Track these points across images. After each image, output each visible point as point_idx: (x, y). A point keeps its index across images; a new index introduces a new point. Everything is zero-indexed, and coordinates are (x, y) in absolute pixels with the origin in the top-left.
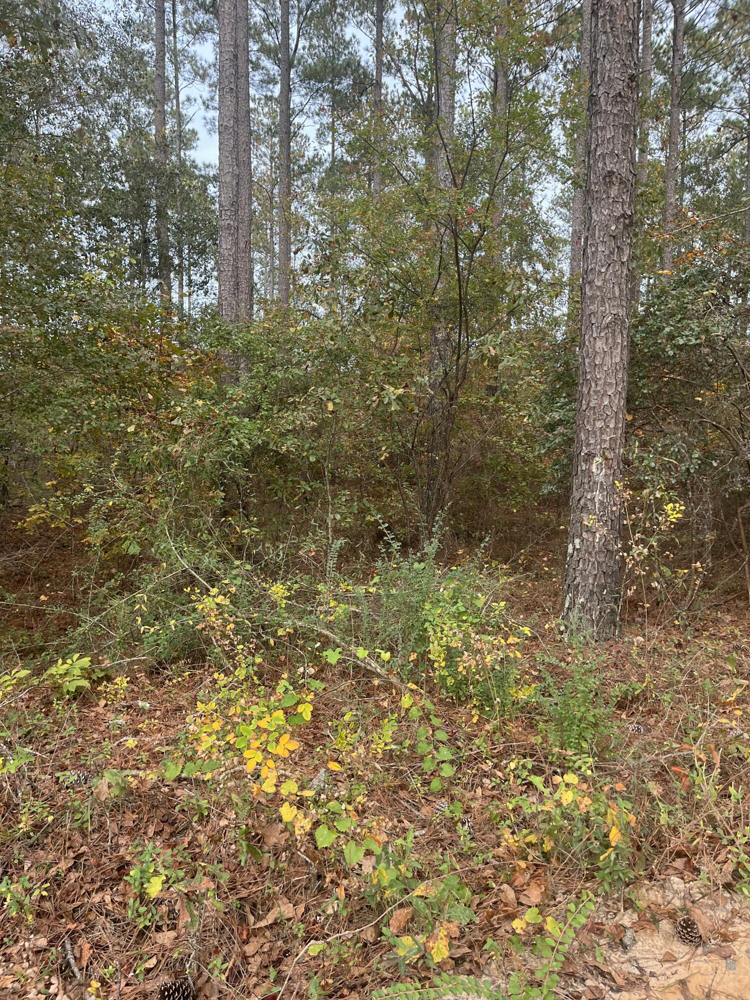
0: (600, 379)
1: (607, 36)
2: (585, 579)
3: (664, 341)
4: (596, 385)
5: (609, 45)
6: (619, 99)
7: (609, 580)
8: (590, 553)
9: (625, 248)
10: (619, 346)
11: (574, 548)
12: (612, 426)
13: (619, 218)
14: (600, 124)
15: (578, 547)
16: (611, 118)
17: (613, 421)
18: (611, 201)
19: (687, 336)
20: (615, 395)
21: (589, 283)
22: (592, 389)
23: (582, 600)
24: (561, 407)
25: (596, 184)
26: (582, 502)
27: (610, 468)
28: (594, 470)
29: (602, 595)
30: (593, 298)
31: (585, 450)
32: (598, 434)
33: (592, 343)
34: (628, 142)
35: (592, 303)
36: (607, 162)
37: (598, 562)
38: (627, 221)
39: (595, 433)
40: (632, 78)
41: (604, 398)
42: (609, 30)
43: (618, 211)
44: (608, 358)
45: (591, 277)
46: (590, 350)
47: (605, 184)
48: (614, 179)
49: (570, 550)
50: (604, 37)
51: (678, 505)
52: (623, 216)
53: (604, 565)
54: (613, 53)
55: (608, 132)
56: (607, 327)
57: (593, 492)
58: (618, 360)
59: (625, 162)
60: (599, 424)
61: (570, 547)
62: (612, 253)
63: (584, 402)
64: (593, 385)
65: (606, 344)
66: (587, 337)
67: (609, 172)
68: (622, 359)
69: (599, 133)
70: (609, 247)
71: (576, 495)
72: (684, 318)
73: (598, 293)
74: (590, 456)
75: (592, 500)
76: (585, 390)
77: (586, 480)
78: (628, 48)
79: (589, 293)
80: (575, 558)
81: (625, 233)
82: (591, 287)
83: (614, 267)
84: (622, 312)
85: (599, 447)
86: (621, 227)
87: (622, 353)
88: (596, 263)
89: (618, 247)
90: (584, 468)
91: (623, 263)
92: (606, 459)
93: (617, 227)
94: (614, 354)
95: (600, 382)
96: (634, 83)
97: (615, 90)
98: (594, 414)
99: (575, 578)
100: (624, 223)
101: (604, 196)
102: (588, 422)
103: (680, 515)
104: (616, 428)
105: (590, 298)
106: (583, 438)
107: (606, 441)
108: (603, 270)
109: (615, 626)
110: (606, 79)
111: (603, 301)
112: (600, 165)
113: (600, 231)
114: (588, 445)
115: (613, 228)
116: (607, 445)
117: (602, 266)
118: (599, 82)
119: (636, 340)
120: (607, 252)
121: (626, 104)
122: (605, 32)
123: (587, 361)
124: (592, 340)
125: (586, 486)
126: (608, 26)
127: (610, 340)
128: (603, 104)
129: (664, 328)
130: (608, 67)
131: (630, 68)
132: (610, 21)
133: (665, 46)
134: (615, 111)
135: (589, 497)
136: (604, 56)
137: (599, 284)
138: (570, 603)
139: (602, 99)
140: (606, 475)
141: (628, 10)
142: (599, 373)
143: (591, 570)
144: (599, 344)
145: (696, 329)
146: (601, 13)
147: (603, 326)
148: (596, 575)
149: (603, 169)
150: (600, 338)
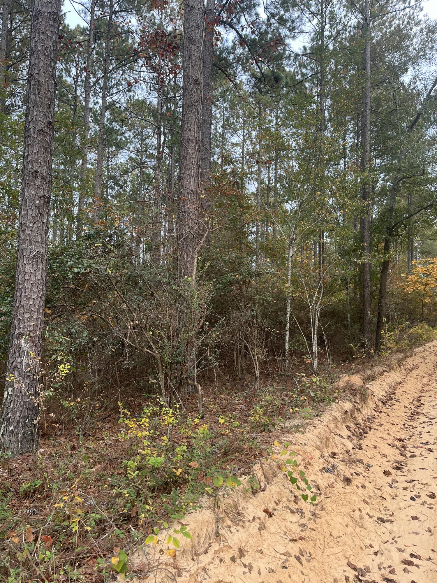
0: (28, 288)
1: (36, 97)
2: (14, 413)
3: (68, 269)
4: (26, 292)
5: (36, 101)
6: (41, 133)
7: (31, 413)
8: (18, 397)
9: (45, 215)
10: (41, 270)
11: (8, 394)
12: (35, 317)
13: (41, 198)
14: (30, 143)
15: (10, 393)
16: (37, 141)
17: (36, 314)
18: (36, 187)
19: (80, 268)
20: (37, 299)
21: (22, 231)
22: (23, 294)
23: (12, 428)
24: (8, 304)
25: (27, 176)
26: (14, 364)
27: (33, 342)
28: (23, 344)
29: (25, 423)
30: (25, 240)
31: (17, 331)
32: (26, 321)
33: (24, 266)
34: (47, 157)
35: (24, 243)
36: (34, 165)
37: (24, 402)
38: (46, 200)
39: (24, 321)
40: (49, 123)
41: (30, 300)
42: (37, 93)
43: (41, 193)
44: (33, 276)
45: (23, 228)
46: (22, 271)
47: (32, 177)
48: (38, 175)
49: (5, 396)
50: (33, 96)
51: (66, 365)
52: (43, 196)
53: (27, 403)
54: (38, 106)
55: (35, 149)
56: (33, 258)
57: (21, 357)
58: (39, 278)
59: (45, 167)
60: (27, 316)
61: (6, 393)
62: (37, 216)
63: (17, 302)
64: (24, 292)
65: (32, 268)
66: (20, 263)
67: (35, 171)
68: (42, 278)
69: (30, 148)
70: (35, 213)
71: (11, 360)
72: (80, 258)
73: (28, 238)
74: (20, 336)
75: (21, 363)
76: (19, 294)
77: (17, 350)
78: (48, 106)
79: (22, 237)
80: (9, 400)
81: (45, 206)
82: (24, 234)
83: (38, 224)
84: (42, 251)
85: (26, 329)
86: (42, 202)
87: (42, 274)
88: (27, 220)
89: (40, 214)
90: (16, 343)
91: (43, 223)
92: (31, 337)
93: (39, 202)
94: (37, 274)
95: (28, 290)
96: (51, 126)
97: (39, 127)
98: (24, 309)
99: (8, 414)
100: (44, 201)
101: (32, 184)
102: (20, 314)
103: (67, 371)
104: (37, 318)
105: (23, 240)
106: (16, 324)
107: (31, 326)
108: (31, 225)
109: (33, 441)
110: (34, 120)
111: (31, 242)
112: (30, 166)
113: (29, 202)
114: (19, 328)
115: (37, 202)
116: (31, 328)
117: (31, 223)
118: (30, 120)
119: (53, 267)
120: (33, 215)
121: (45, 136)
122: (35, 94)
123: (20, 277)
124: (23, 264)
125: (17, 354)
126: (36, 91)
127: (35, 266)
128: (32, 133)
129: (68, 261)
130: (36, 113)
131: (49, 117)
132: (38, 89)
133: (99, 111)
134: (39, 139)
135: (19, 361)
136: (33, 107)
137: (29, 232)
138: (4, 431)
139: (31, 130)
140: (30, 347)
141: (48, 85)
142: (27, 284)
143: (19, 408)
144: (28, 268)
145: (85, 264)
146: (33, 83)
147: (30, 257)
148: (21, 411)
149: (31, 168)
150: (29, 264)
